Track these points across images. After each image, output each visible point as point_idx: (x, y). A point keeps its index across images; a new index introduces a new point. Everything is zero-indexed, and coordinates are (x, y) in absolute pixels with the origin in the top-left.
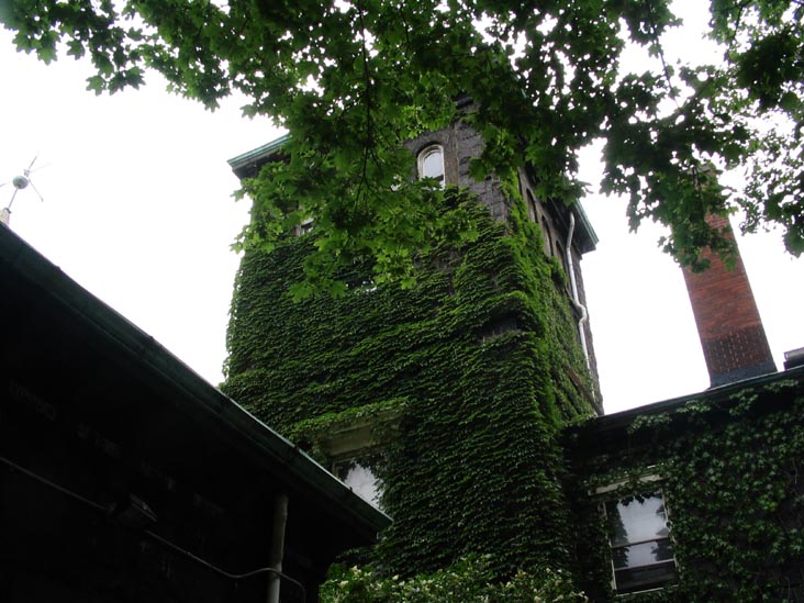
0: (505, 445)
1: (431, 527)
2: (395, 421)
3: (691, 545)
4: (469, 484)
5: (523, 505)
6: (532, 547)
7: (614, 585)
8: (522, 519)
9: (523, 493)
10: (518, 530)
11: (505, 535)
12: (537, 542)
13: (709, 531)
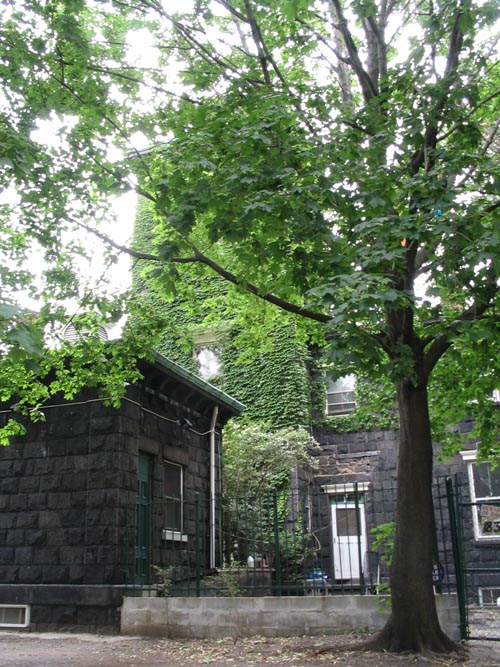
0: (281, 350)
1: (245, 386)
2: (227, 332)
3: (364, 396)
4: (263, 367)
5: (288, 380)
6: (291, 400)
7: (326, 412)
8: (288, 387)
9: (288, 375)
10: (286, 392)
11: (280, 393)
12: (293, 397)
13: (372, 390)
